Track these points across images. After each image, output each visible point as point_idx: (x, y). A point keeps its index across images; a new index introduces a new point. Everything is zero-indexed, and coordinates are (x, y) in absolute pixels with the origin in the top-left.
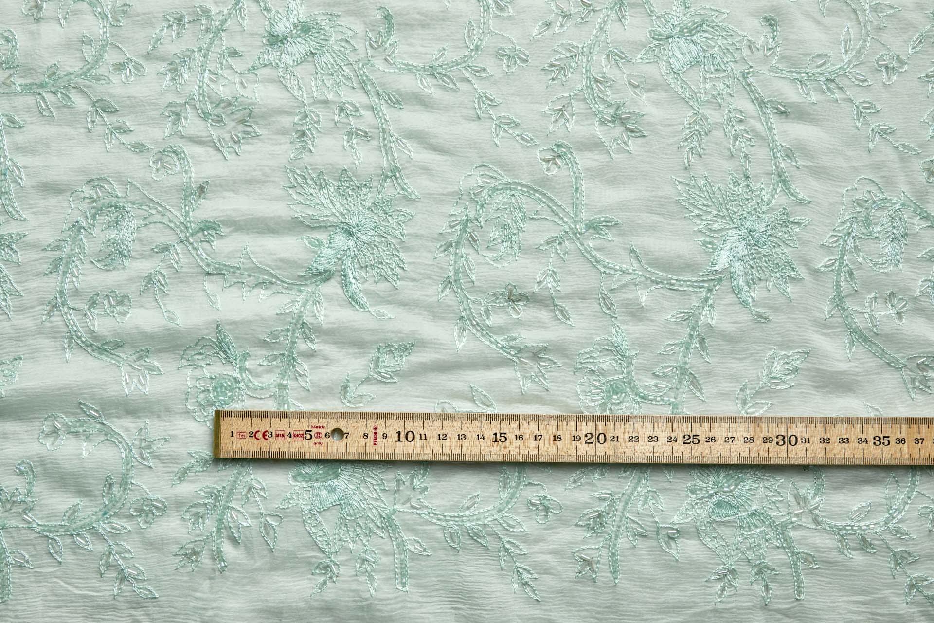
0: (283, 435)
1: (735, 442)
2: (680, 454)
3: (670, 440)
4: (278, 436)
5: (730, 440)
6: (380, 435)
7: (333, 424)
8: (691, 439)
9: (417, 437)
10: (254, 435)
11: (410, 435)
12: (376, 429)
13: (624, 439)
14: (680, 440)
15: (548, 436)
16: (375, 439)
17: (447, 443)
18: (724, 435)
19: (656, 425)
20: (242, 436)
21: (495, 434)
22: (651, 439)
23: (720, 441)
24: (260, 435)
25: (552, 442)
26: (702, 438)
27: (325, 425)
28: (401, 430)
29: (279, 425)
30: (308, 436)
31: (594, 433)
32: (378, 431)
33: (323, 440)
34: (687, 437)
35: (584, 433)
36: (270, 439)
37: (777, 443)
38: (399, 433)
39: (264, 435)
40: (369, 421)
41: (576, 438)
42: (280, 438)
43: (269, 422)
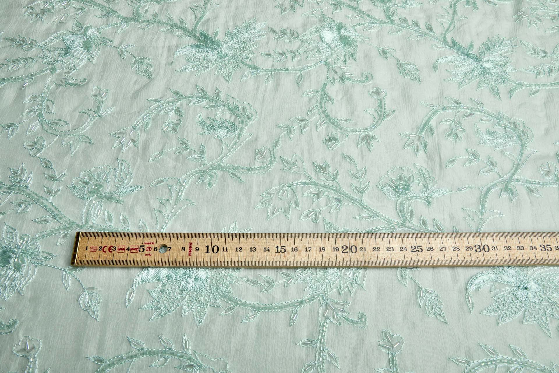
0: (123, 249)
1: (447, 250)
2: (410, 259)
3: (402, 249)
4: (119, 249)
5: (444, 249)
6: (193, 248)
7: (161, 241)
8: (417, 249)
9: (221, 249)
10: (102, 249)
11: (216, 249)
12: (191, 244)
13: (369, 249)
14: (409, 249)
15: (315, 248)
16: (190, 251)
17: (242, 254)
18: (439, 246)
19: (391, 239)
20: (94, 249)
21: (277, 247)
22: (388, 249)
23: (437, 250)
24: (106, 249)
25: (318, 252)
26: (425, 249)
27: (155, 242)
28: (209, 245)
29: (122, 242)
30: (142, 250)
31: (348, 246)
32: (192, 246)
33: (152, 252)
34: (413, 247)
35: (341, 246)
36: (114, 252)
37: (476, 250)
38: (208, 247)
39: (110, 249)
40: (186, 239)
41: (336, 249)
42: (121, 251)
43: (114, 240)
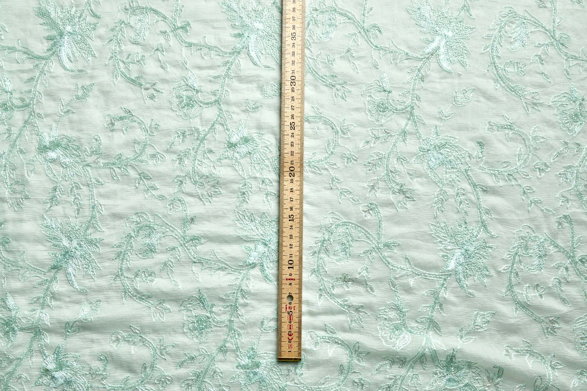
0: (290, 326)
2: (300, 131)
3: (292, 136)
4: (290, 328)
5: (293, 107)
6: (290, 277)
7: (285, 301)
8: (292, 126)
9: (291, 259)
10: (290, 341)
11: (290, 262)
12: (287, 279)
13: (292, 158)
14: (293, 131)
15: (291, 195)
16: (292, 279)
18: (291, 110)
19: (285, 143)
20: (290, 346)
21: (290, 220)
22: (292, 145)
23: (293, 112)
24: (290, 338)
25: (293, 193)
26: (292, 121)
27: (285, 304)
28: (287, 266)
29: (285, 328)
30: (291, 313)
31: (289, 173)
32: (288, 278)
33: (292, 306)
34: (291, 128)
35: (289, 177)
36: (292, 332)
37: (294, 86)
38: (289, 268)
39: (290, 335)
40: (283, 283)
41: (292, 181)
42: (292, 327)
43: (284, 333)
